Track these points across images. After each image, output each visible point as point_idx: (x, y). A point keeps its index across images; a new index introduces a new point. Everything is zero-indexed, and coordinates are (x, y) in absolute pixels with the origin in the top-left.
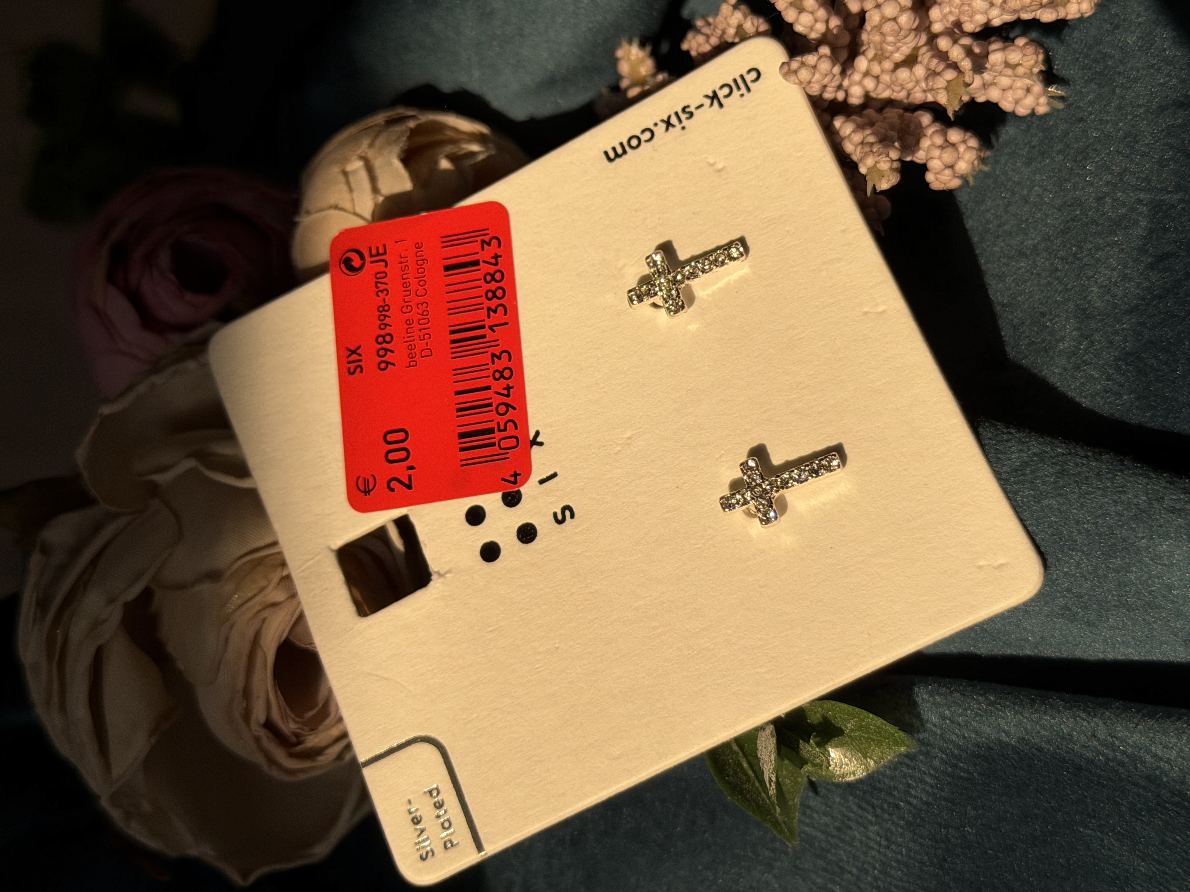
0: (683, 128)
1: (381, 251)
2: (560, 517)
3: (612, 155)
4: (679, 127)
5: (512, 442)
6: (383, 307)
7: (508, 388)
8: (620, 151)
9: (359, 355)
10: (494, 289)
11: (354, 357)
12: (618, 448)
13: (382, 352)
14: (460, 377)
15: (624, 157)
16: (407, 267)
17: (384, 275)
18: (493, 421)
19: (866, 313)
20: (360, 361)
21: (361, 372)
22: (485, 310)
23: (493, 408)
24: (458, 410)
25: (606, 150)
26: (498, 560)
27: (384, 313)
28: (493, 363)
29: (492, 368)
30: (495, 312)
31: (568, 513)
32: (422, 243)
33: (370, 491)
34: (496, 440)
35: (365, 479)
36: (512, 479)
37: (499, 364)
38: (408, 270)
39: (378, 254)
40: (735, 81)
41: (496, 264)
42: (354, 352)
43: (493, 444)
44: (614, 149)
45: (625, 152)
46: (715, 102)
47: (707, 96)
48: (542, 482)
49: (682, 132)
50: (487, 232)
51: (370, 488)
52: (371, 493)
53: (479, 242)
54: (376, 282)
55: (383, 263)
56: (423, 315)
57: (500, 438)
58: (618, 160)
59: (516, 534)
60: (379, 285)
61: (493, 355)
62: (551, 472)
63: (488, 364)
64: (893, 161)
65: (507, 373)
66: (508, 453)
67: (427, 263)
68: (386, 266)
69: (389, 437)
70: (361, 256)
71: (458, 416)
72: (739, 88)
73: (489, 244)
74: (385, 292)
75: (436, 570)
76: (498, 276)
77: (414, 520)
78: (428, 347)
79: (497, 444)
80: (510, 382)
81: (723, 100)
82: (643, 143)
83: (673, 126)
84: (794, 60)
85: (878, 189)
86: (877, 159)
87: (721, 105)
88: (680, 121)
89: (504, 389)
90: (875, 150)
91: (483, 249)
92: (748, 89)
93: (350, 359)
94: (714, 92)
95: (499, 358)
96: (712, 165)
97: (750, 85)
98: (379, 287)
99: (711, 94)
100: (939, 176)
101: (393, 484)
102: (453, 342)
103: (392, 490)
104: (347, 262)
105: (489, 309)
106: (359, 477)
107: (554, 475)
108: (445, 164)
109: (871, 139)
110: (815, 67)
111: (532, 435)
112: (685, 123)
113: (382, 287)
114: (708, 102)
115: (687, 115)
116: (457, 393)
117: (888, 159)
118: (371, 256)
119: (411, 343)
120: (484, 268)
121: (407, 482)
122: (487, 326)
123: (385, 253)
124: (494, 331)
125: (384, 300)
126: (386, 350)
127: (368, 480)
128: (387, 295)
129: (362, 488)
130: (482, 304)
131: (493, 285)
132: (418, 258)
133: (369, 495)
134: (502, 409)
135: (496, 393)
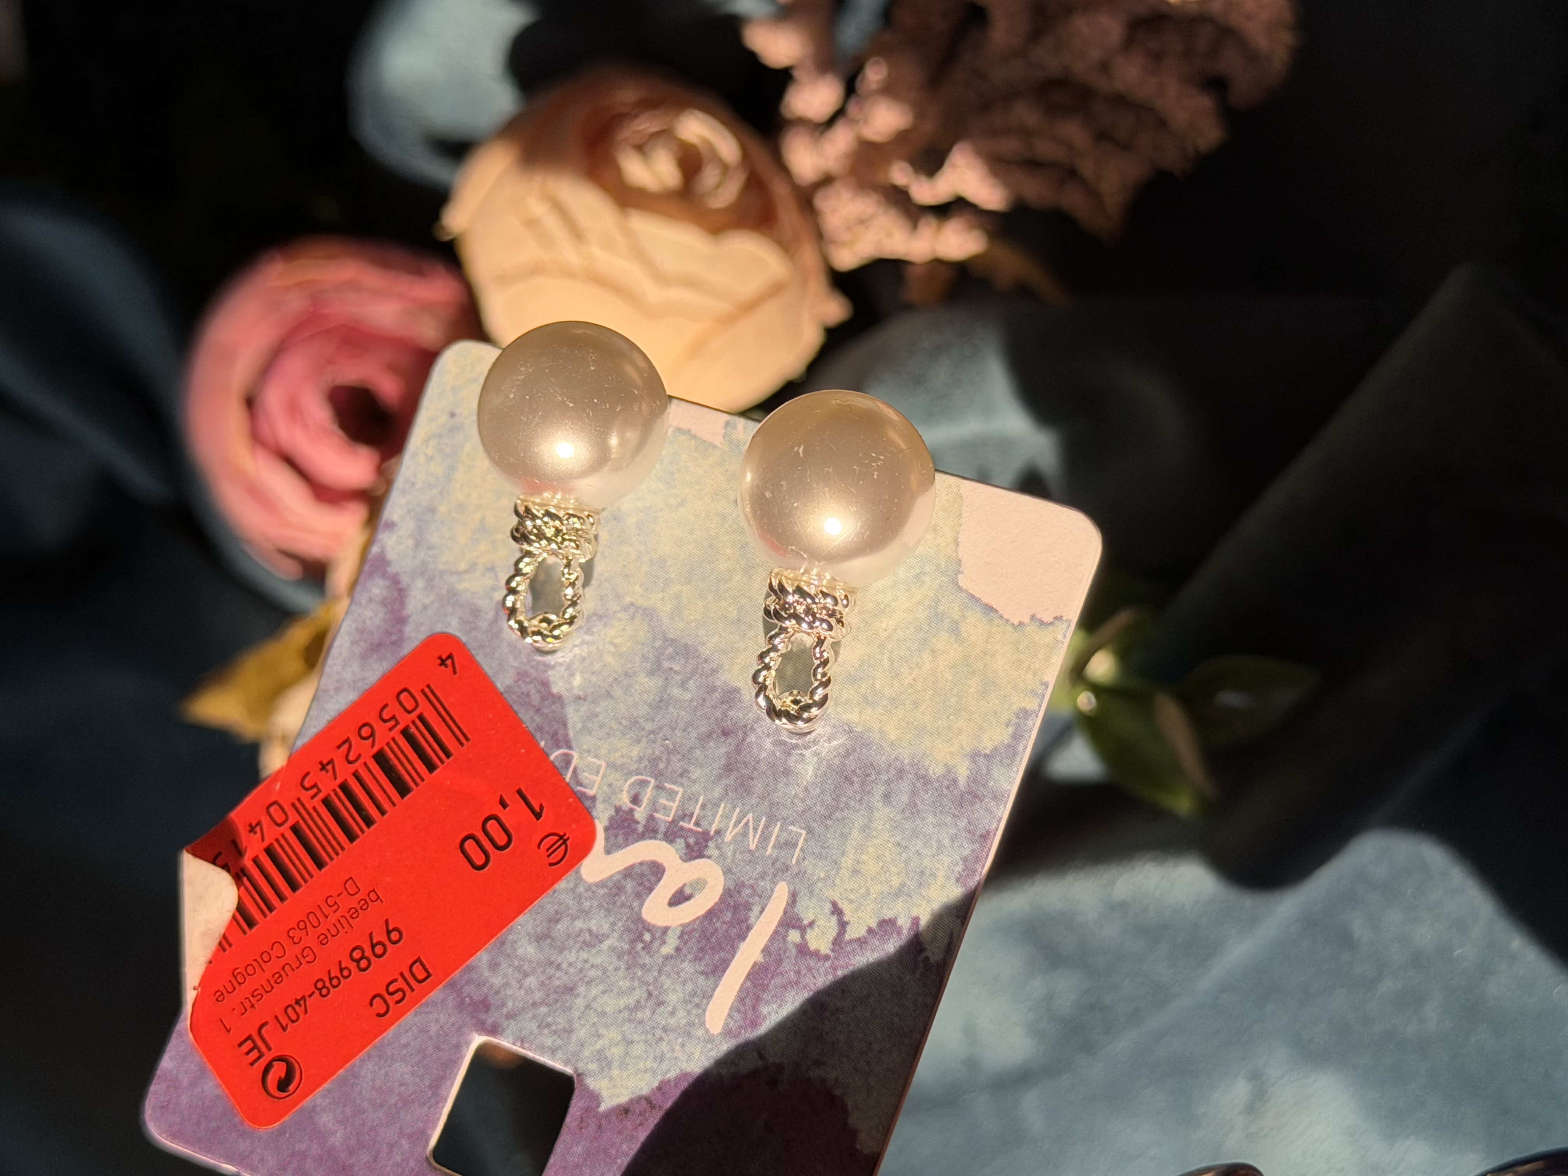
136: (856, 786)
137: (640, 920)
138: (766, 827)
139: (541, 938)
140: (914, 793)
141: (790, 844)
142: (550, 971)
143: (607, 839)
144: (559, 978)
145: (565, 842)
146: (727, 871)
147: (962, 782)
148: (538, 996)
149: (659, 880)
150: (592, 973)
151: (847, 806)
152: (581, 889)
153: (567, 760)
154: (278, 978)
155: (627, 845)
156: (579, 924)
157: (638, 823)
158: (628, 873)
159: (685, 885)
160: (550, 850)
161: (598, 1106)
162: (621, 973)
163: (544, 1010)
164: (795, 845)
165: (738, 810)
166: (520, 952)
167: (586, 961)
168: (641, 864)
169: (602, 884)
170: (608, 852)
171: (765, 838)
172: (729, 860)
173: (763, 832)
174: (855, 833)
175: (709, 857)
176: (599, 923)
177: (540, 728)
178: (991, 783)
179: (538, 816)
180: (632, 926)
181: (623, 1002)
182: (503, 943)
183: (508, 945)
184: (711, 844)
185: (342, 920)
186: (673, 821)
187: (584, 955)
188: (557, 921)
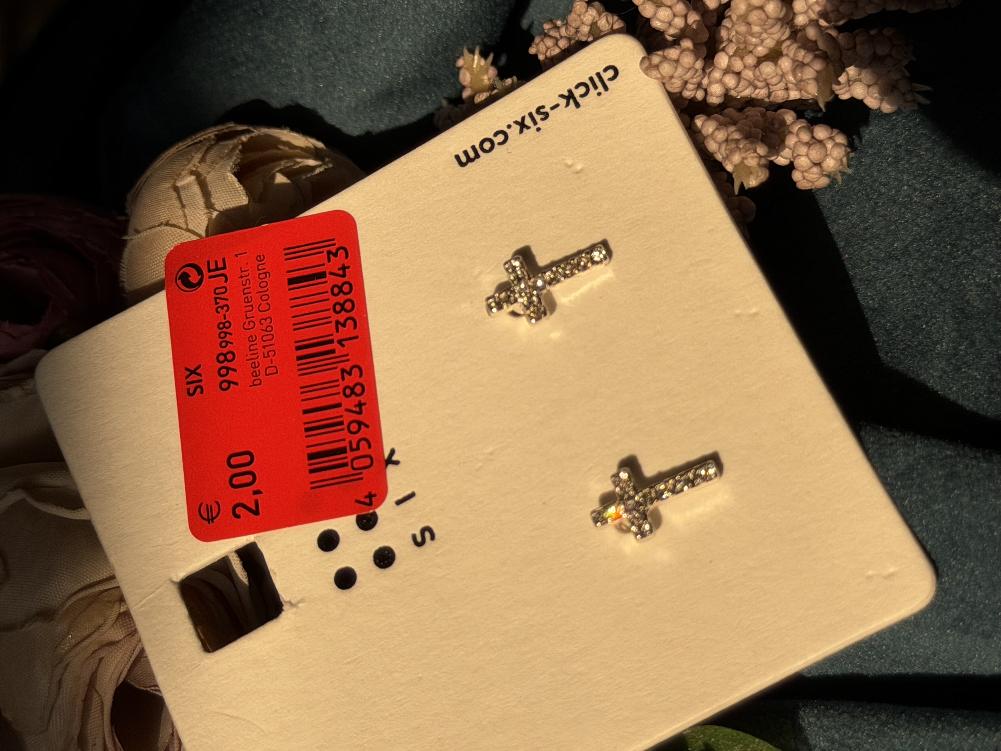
0: (538, 129)
1: (220, 265)
2: (419, 539)
3: (464, 159)
4: (534, 128)
5: (367, 461)
6: (224, 324)
7: (360, 405)
8: (472, 155)
9: (200, 375)
10: (342, 302)
11: (194, 377)
12: (480, 464)
13: (223, 371)
14: (309, 395)
15: (476, 160)
16: (248, 281)
17: (223, 290)
18: (344, 440)
19: (738, 316)
20: (201, 381)
21: (202, 392)
22: (333, 324)
23: (345, 426)
24: (307, 430)
25: (456, 154)
26: (353, 587)
27: (224, 330)
28: (343, 379)
29: (342, 384)
30: (344, 325)
31: (427, 535)
32: (263, 255)
33: (213, 519)
34: (349, 460)
35: (207, 506)
36: (367, 500)
37: (350, 380)
38: (250, 284)
39: (217, 269)
40: (591, 79)
41: (344, 276)
42: (192, 372)
43: (346, 465)
44: (466, 153)
45: (477, 156)
46: (571, 101)
47: (562, 96)
48: (399, 503)
49: (537, 133)
50: (333, 242)
51: (214, 515)
52: (215, 521)
53: (325, 254)
54: (216, 298)
55: (223, 278)
56: (266, 331)
57: (352, 457)
58: (470, 164)
59: (372, 559)
60: (218, 300)
61: (343, 371)
62: (409, 492)
63: (337, 381)
64: (760, 157)
65: (358, 389)
66: (361, 473)
67: (270, 277)
68: (226, 281)
69: (233, 461)
70: (200, 272)
71: (307, 436)
72: (596, 87)
73: (335, 255)
74: (225, 308)
75: (287, 599)
76: (346, 288)
77: (262, 547)
78: (273, 365)
79: (349, 464)
80: (362, 399)
81: (579, 99)
82: (496, 146)
83: (528, 128)
84: (657, 54)
85: (746, 187)
86: (744, 155)
87: (577, 105)
88: (535, 123)
89: (356, 406)
90: (741, 146)
91: (329, 260)
92: (606, 88)
93: (189, 380)
94: (570, 91)
95: (350, 373)
96: (570, 166)
97: (607, 83)
98: (218, 303)
99: (566, 94)
100: (806, 174)
101: (238, 510)
102: (299, 358)
103: (238, 517)
104: (184, 278)
105: (337, 322)
106: (201, 504)
107: (412, 495)
108: (280, 179)
109: (736, 136)
110: (677, 61)
111: (387, 454)
112: (540, 124)
113: (222, 303)
114: (563, 102)
115: (542, 116)
116: (305, 412)
117: (755, 155)
118: (210, 271)
119: (256, 360)
120: (331, 280)
121: (254, 508)
122: (335, 341)
123: (224, 268)
124: (343, 346)
125: (225, 316)
126: (228, 369)
127: (211, 507)
128: (227, 311)
129: (206, 517)
130: (330, 317)
131: (341, 298)
132: (260, 272)
133: (213, 522)
134: (354, 427)
135: (347, 410)
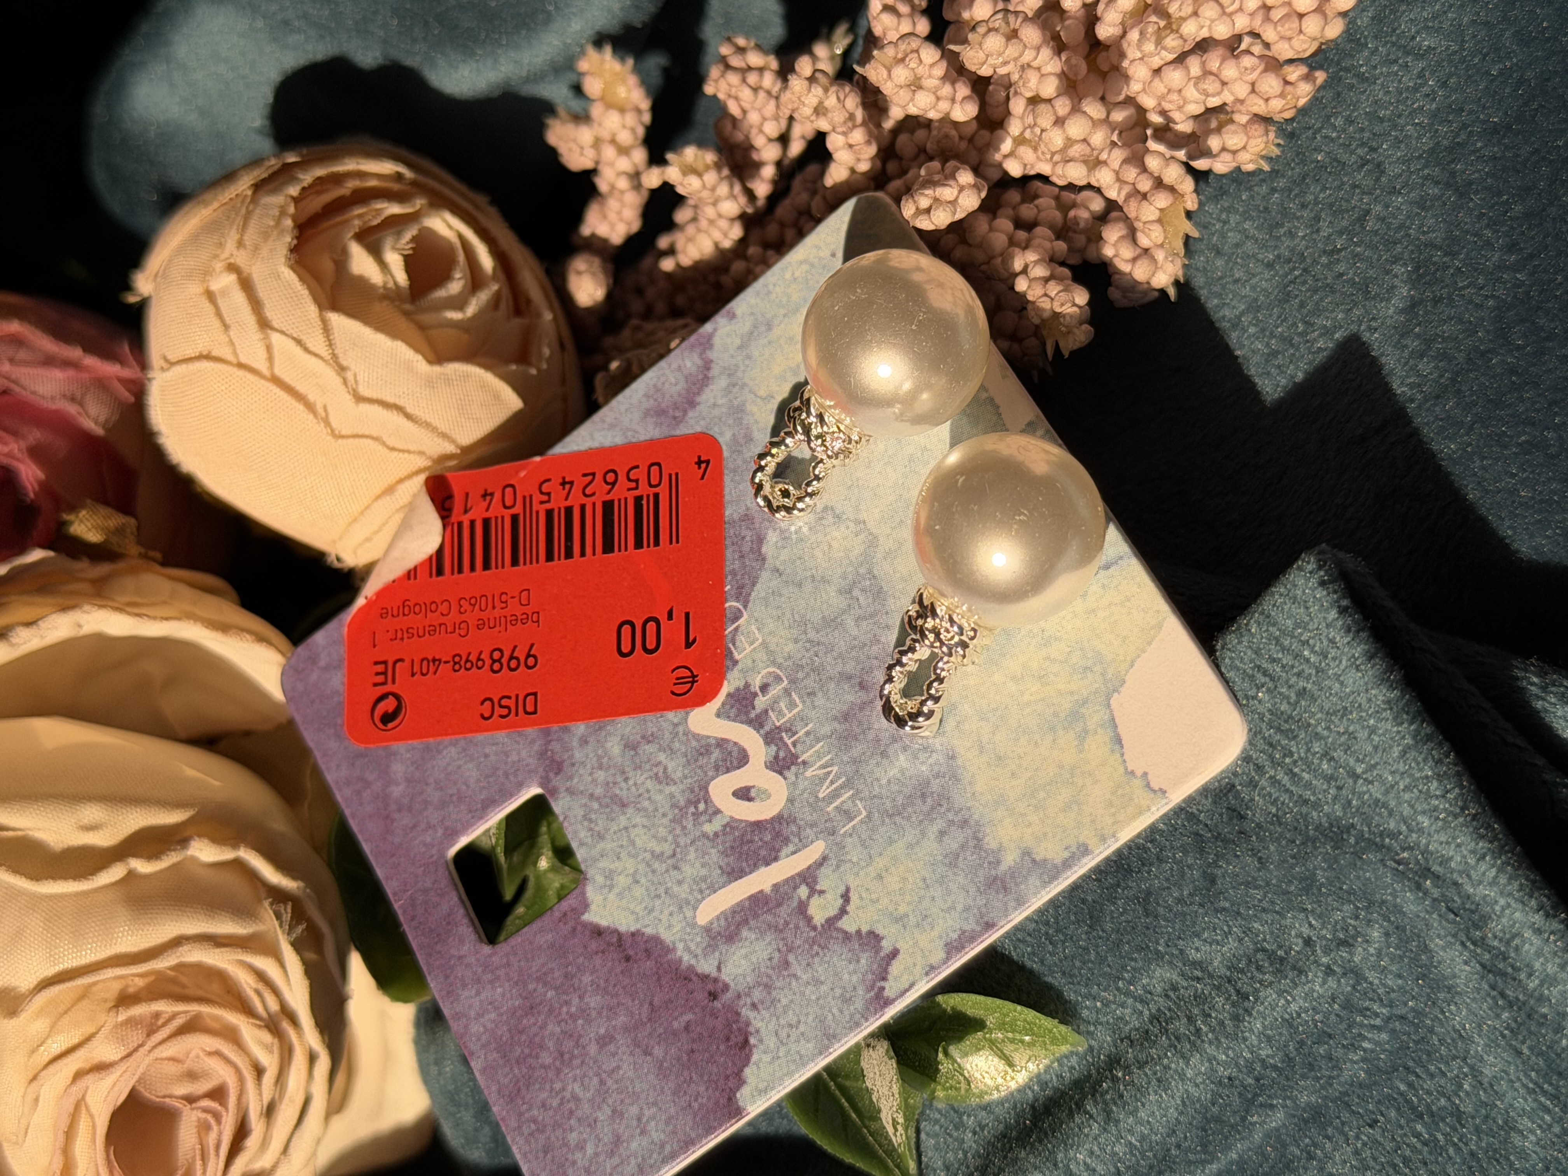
136: (926, 808)
137: (705, 788)
138: (842, 787)
139: (631, 746)
140: (963, 847)
141: (849, 816)
142: (619, 779)
143: (723, 704)
144: (621, 789)
145: (693, 682)
146: (791, 800)
147: (1003, 867)
148: (599, 791)
149: (739, 768)
150: (646, 804)
151: (909, 818)
152: (681, 729)
153: (737, 616)
154: (432, 630)
155: (734, 720)
156: (662, 757)
157: (754, 708)
158: (721, 743)
159: (753, 787)
160: (679, 681)
161: (583, 914)
162: (665, 821)
163: (596, 805)
164: (852, 819)
165: (829, 757)
166: (609, 745)
167: (648, 791)
168: (735, 743)
169: (697, 737)
170: (718, 715)
171: (835, 795)
172: (797, 792)
173: (836, 790)
174: (901, 844)
175: (785, 778)
176: (675, 766)
177: (734, 573)
178: (1023, 887)
179: (688, 645)
180: (696, 789)
181: (653, 845)
182: (600, 728)
183: (603, 733)
184: (793, 768)
185: (503, 619)
186: (777, 728)
187: (649, 784)
188: (649, 742)
